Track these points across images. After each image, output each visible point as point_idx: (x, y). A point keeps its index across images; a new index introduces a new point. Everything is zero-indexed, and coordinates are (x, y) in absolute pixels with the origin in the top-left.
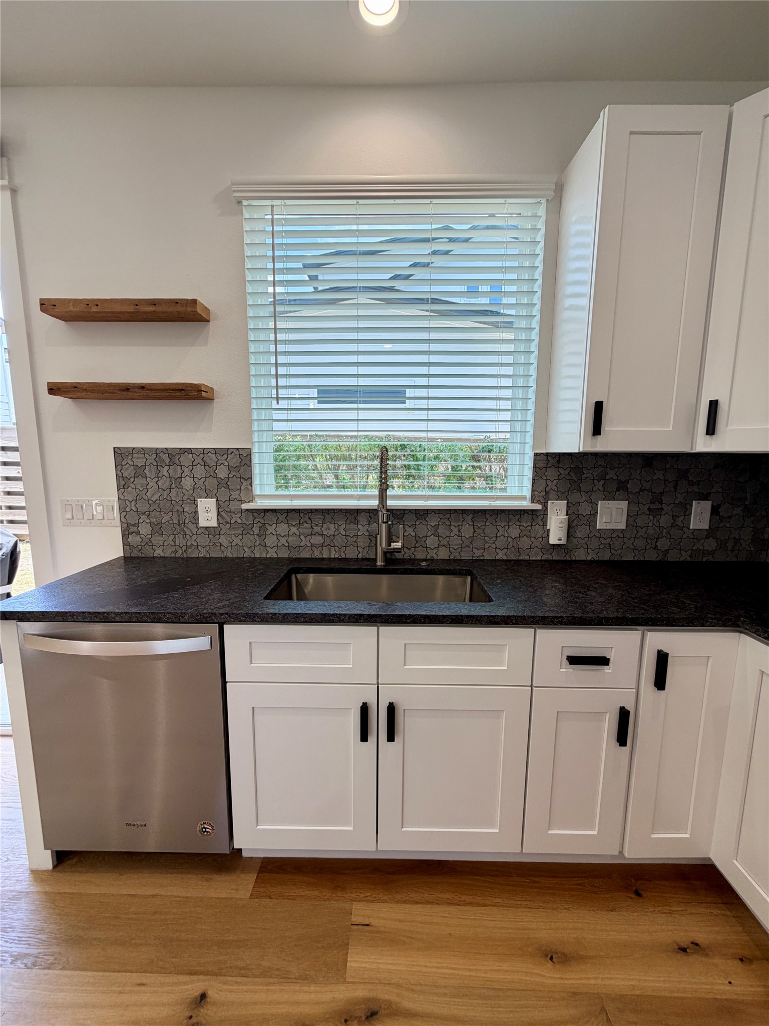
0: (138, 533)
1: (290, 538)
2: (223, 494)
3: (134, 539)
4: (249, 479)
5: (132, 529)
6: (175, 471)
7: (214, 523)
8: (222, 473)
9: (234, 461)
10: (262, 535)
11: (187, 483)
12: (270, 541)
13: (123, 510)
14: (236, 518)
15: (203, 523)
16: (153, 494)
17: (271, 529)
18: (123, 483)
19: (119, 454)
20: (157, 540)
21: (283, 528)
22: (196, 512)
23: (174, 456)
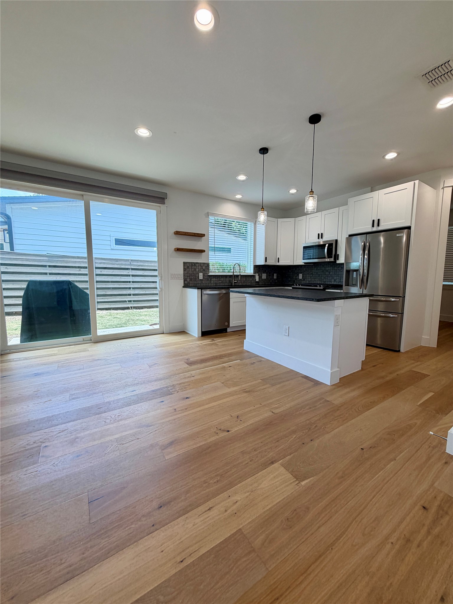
0: (187, 281)
1: (216, 282)
2: (204, 272)
3: (186, 282)
4: (209, 269)
5: (186, 280)
6: (195, 267)
7: (202, 278)
8: (204, 268)
9: (206, 265)
10: (211, 281)
11: (197, 270)
12: (212, 282)
13: (184, 275)
14: (206, 277)
15: (200, 278)
16: (190, 272)
17: (212, 279)
18: (185, 270)
19: (184, 263)
20: (191, 282)
21: (214, 279)
22: (199, 276)
23: (195, 264)
